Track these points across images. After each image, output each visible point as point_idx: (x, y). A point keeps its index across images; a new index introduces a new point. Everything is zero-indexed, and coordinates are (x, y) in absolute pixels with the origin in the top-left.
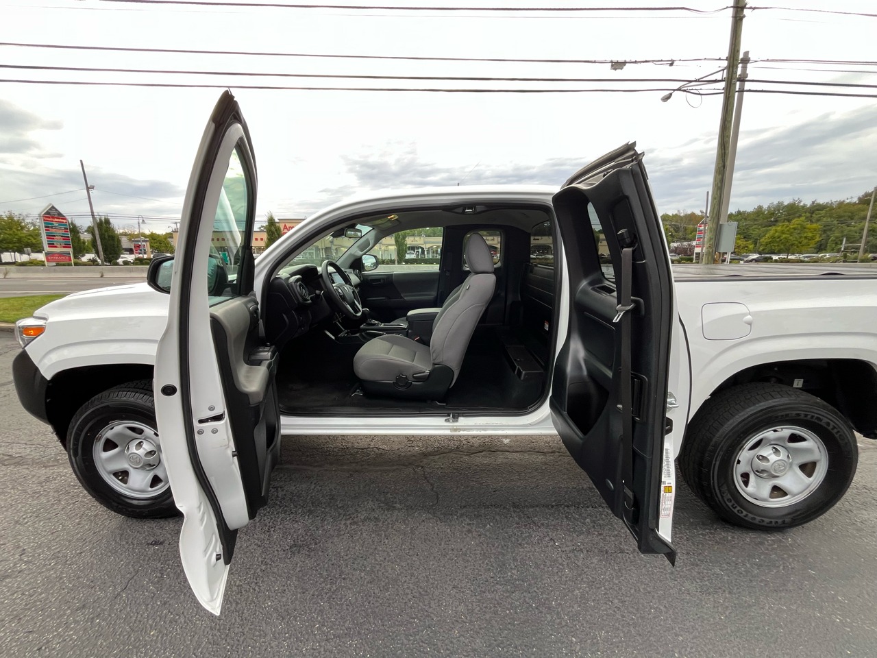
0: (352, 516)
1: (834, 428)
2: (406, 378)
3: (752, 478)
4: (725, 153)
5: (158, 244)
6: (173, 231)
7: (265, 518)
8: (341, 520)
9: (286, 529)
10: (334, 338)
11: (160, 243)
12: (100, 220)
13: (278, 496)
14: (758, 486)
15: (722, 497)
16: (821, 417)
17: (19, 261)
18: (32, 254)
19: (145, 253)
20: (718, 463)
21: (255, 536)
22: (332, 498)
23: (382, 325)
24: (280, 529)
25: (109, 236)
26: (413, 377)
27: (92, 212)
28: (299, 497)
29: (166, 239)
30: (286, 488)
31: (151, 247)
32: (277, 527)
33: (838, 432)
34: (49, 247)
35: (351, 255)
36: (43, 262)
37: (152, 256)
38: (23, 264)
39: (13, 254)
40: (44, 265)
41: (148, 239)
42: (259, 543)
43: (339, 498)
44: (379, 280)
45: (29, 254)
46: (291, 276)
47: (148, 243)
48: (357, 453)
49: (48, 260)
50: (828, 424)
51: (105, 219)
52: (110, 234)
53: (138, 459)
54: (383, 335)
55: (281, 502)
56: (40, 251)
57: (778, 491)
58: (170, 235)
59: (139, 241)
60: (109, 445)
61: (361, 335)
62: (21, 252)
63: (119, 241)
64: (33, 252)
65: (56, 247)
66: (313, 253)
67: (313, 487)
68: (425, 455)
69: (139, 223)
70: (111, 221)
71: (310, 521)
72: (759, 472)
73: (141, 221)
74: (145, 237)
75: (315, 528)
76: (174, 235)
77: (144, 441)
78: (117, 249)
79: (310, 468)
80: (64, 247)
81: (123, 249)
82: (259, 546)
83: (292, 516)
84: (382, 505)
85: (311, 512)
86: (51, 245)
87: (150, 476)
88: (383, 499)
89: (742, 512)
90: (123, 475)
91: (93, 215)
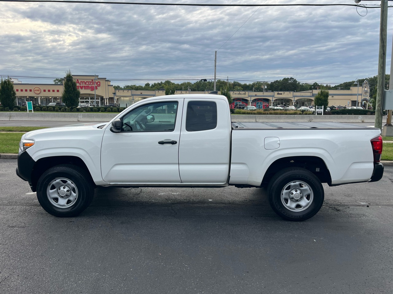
1: (312, 181)
3: (289, 201)
4: (384, 45)
14: (291, 204)
15: (277, 207)
16: (307, 177)
20: (274, 193)
33: (314, 182)
48: (143, 203)
50: (310, 179)
53: (64, 193)
57: (298, 206)
60: (53, 187)
66: (98, 102)
68: (173, 204)
72: (292, 199)
77: (66, 186)
87: (67, 200)
89: (284, 213)
90: (56, 200)
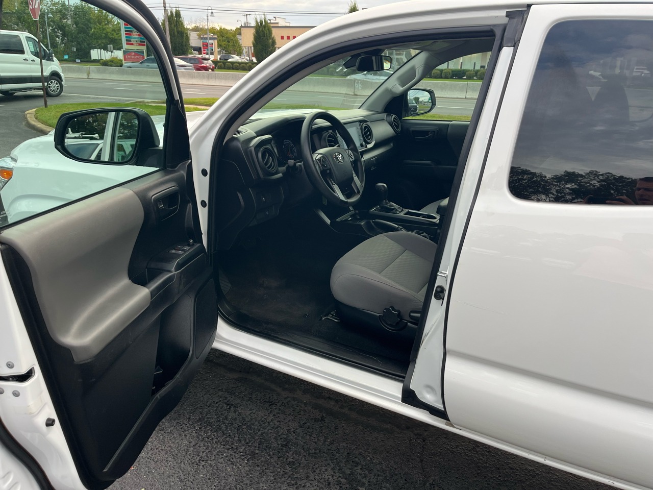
0: (299, 483)
2: (399, 315)
5: (226, 43)
6: (242, 27)
7: (202, 445)
8: (282, 483)
9: (218, 469)
10: (328, 221)
11: (229, 42)
12: (172, 12)
13: (226, 418)
17: (104, 59)
18: (114, 51)
19: (212, 54)
21: (182, 465)
22: (286, 445)
23: (402, 214)
24: (211, 465)
25: (178, 32)
26: (410, 315)
27: (164, 3)
28: (249, 428)
29: (234, 36)
30: (239, 410)
31: (219, 46)
32: (209, 462)
34: (127, 44)
35: (387, 91)
36: (121, 60)
37: (219, 57)
38: (105, 64)
39: (99, 50)
40: (121, 66)
41: (216, 36)
42: (182, 477)
43: (293, 449)
44: (425, 133)
45: (112, 52)
46: (258, 136)
47: (216, 41)
49: (125, 59)
51: (176, 12)
52: (180, 29)
54: (396, 230)
55: (226, 427)
56: (119, 49)
58: (239, 31)
59: (206, 38)
61: (368, 224)
62: (105, 49)
63: (188, 39)
64: (114, 49)
65: (132, 44)
67: (269, 419)
69: (207, 17)
70: (182, 13)
71: (247, 469)
73: (210, 14)
74: (214, 34)
75: (248, 482)
76: (243, 31)
78: (185, 47)
79: (279, 390)
80: (140, 45)
81: (192, 47)
82: (181, 481)
83: (231, 452)
84: (343, 481)
85: (253, 455)
86: (129, 42)
88: (348, 472)
91: (165, 7)
